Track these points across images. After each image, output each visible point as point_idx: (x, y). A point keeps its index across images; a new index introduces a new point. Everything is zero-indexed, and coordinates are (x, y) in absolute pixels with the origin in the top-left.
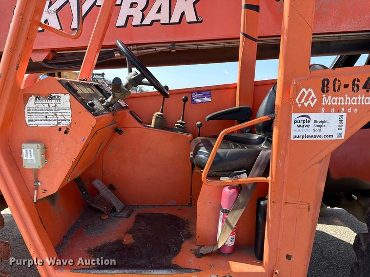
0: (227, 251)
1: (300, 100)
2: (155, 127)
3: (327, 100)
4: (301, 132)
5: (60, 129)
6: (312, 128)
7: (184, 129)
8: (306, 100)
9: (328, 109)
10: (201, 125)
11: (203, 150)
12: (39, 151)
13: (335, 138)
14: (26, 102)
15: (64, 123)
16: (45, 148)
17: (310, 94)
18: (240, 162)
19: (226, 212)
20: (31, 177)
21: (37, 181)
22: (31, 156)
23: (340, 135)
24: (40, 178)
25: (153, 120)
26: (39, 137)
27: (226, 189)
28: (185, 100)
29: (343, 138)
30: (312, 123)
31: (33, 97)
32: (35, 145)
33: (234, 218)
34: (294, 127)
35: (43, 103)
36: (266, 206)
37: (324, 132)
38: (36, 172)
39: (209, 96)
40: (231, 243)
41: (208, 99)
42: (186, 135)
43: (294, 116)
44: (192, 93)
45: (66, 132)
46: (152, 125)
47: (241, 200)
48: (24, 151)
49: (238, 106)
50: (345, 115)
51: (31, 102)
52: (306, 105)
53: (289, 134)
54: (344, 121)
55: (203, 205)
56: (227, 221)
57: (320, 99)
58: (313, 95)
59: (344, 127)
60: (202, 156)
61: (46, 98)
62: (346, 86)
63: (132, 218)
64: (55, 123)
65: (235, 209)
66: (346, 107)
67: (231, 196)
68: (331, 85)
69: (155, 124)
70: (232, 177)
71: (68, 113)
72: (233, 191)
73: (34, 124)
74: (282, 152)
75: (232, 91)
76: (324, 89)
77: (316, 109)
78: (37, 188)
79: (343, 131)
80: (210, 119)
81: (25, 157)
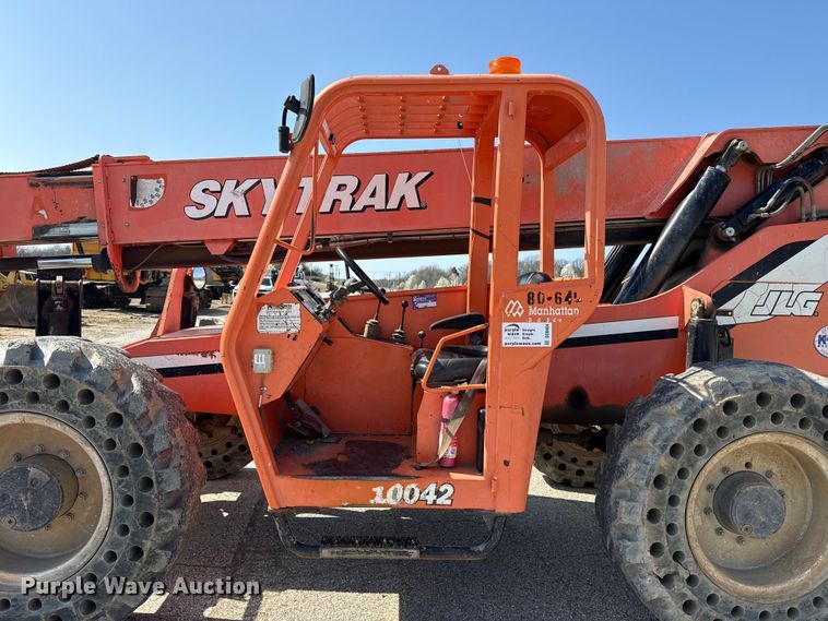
0: (448, 464)
1: (509, 310)
2: (368, 337)
3: (533, 311)
4: (512, 340)
5: (289, 336)
6: (521, 336)
7: (402, 340)
8: (514, 311)
9: (535, 319)
10: (424, 335)
11: (424, 359)
12: (270, 356)
13: (543, 345)
14: (259, 311)
15: (293, 331)
16: (274, 354)
17: (517, 305)
18: (461, 370)
19: (447, 421)
20: (257, 382)
21: (262, 386)
22: (261, 361)
23: (547, 343)
24: (265, 383)
25: (366, 329)
26: (269, 343)
27: (447, 399)
28: (405, 305)
29: (550, 345)
30: (520, 332)
31: (266, 306)
32: (266, 351)
33: (454, 427)
34: (504, 334)
35: (275, 312)
36: (484, 413)
37: (533, 340)
38: (263, 376)
39: (434, 299)
40: (451, 456)
41: (434, 304)
42: (406, 346)
43: (505, 325)
44: (412, 296)
45: (294, 339)
46: (365, 335)
47: (461, 409)
48: (256, 356)
49: (468, 313)
50: (550, 325)
51: (264, 311)
52: (514, 315)
53: (501, 342)
54: (550, 330)
55: (424, 419)
56: (447, 430)
57: (527, 310)
58: (520, 306)
59: (550, 336)
60: (423, 366)
61: (278, 307)
62: (549, 299)
63: (342, 444)
64: (285, 330)
65: (455, 418)
66: (551, 318)
67: (451, 405)
68: (536, 298)
69: (368, 333)
70: (453, 385)
71: (298, 321)
72: (453, 399)
73: (264, 331)
74: (496, 359)
75: (462, 294)
76: (530, 300)
77: (524, 319)
78: (262, 392)
79: (550, 339)
80: (434, 328)
81: (256, 362)
